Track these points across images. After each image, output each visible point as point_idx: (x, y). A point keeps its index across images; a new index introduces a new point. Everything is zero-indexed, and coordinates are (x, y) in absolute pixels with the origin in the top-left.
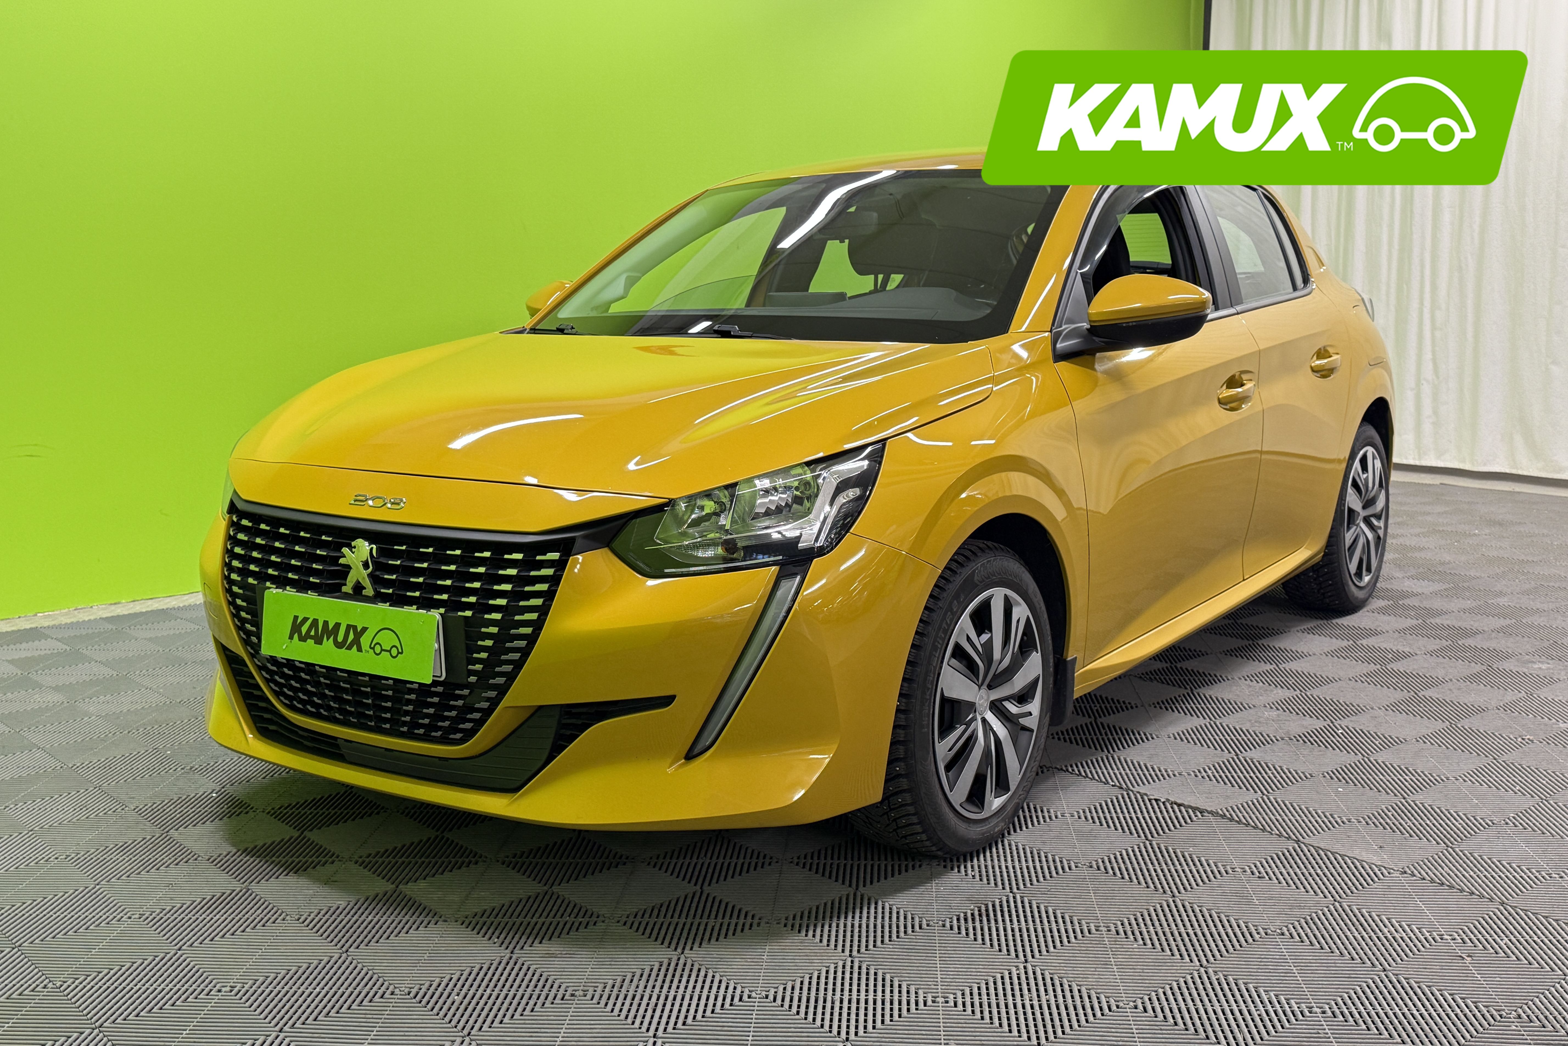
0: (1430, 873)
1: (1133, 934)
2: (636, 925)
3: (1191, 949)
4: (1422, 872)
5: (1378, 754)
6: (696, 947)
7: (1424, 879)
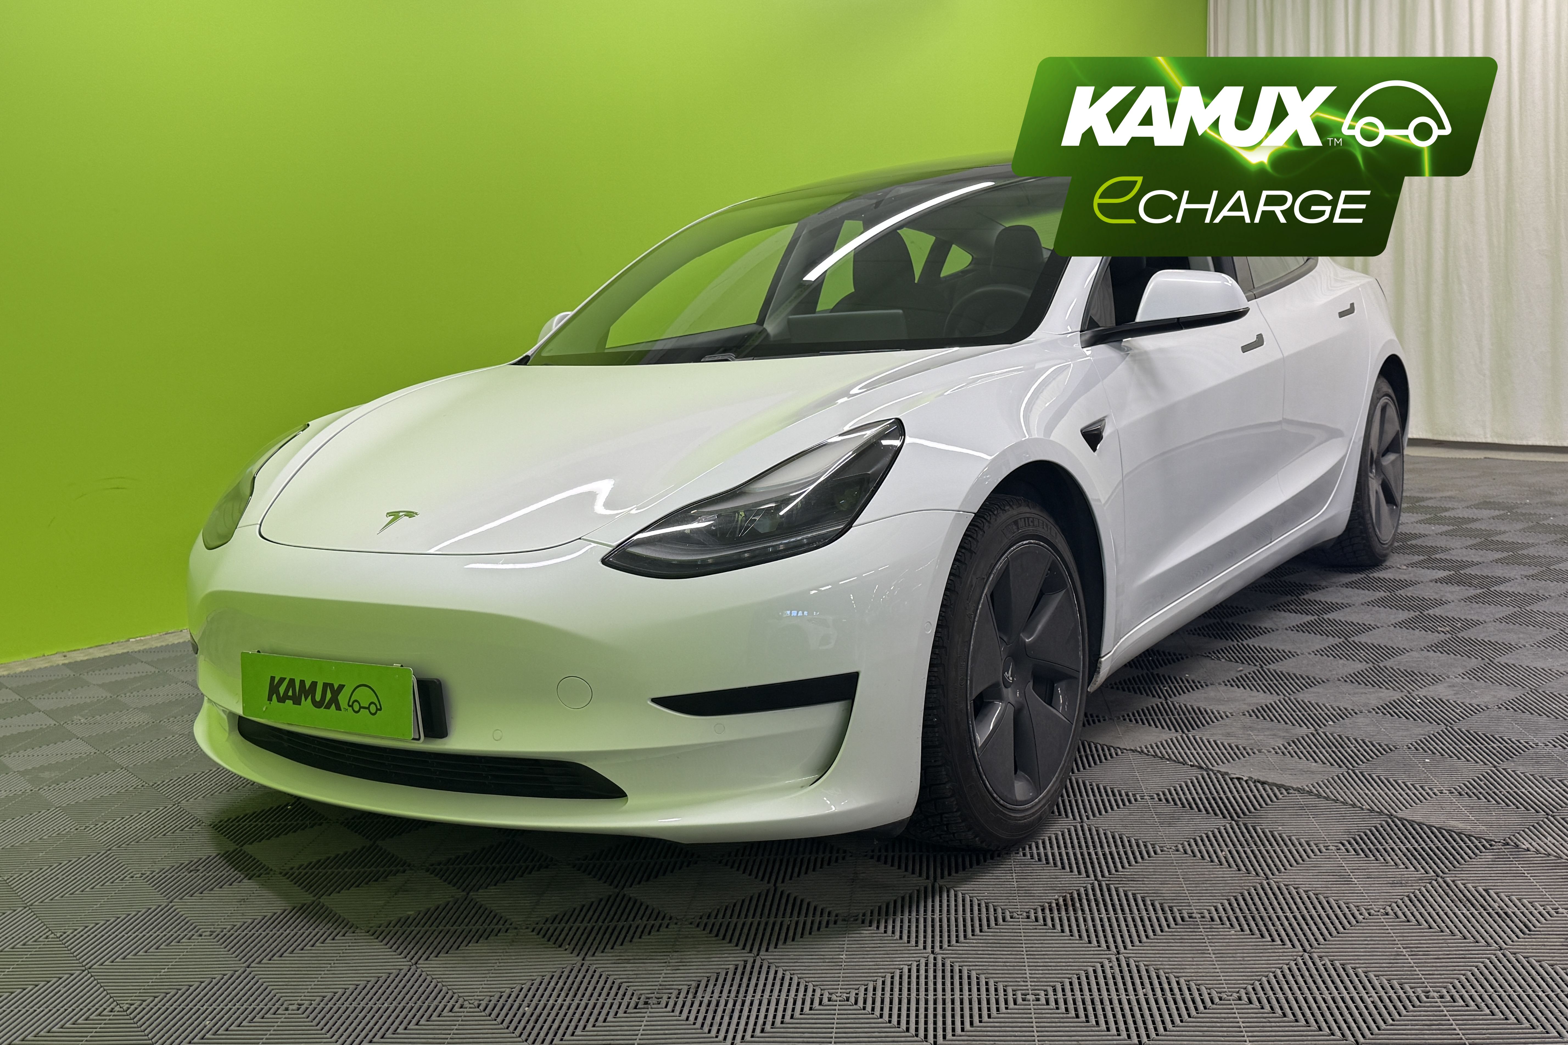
0: (1534, 843)
1: (1229, 920)
2: (709, 927)
3: (1292, 934)
4: (1525, 842)
5: (1460, 723)
6: (771, 948)
7: (1528, 850)
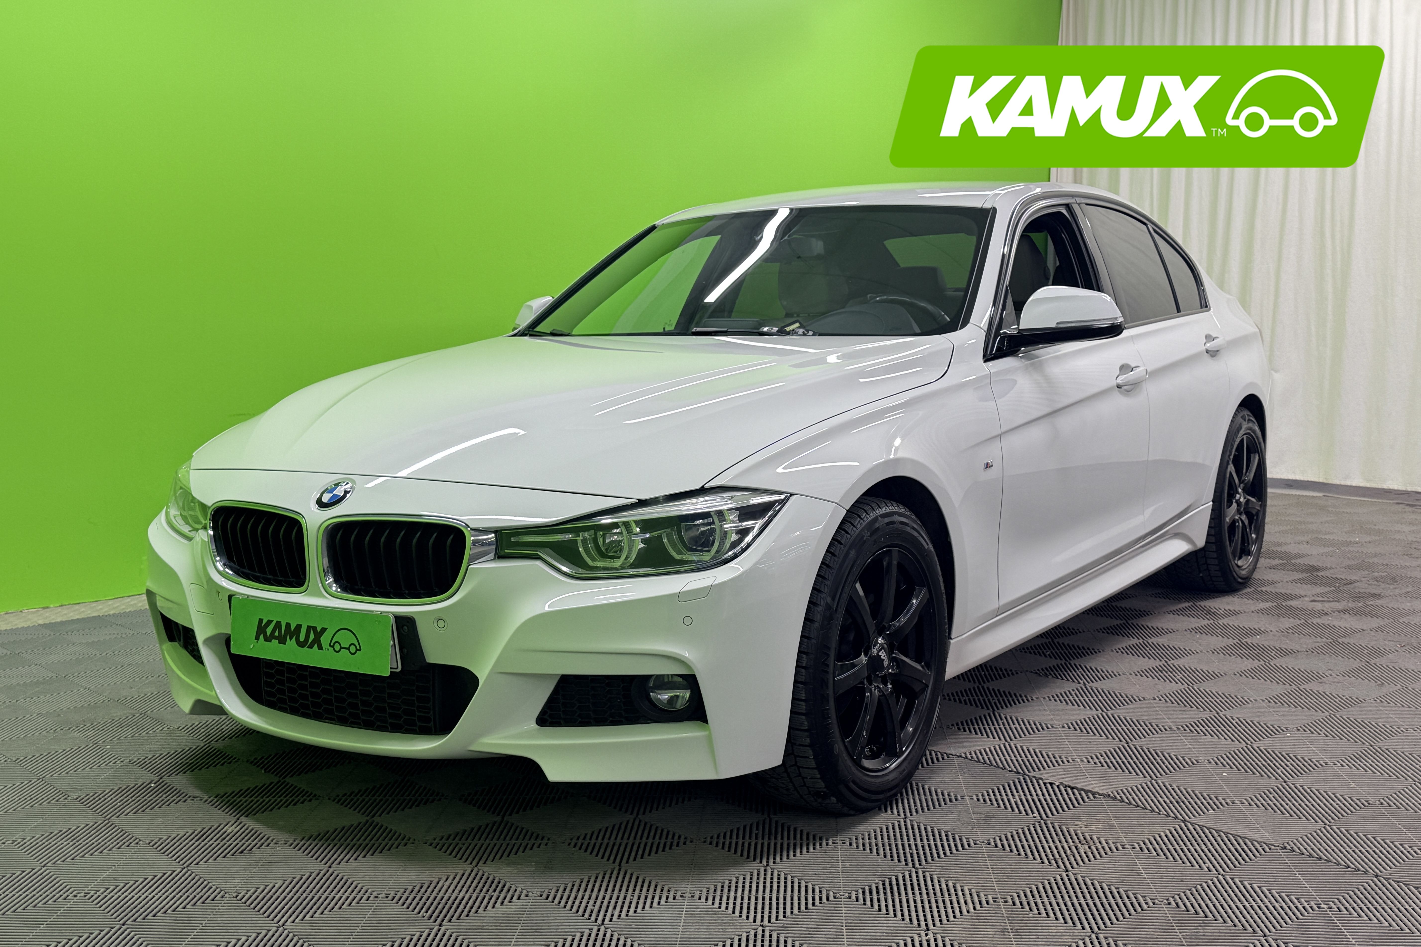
0: (1308, 848)
4: (1301, 847)
5: (1260, 742)
7: (1303, 854)
